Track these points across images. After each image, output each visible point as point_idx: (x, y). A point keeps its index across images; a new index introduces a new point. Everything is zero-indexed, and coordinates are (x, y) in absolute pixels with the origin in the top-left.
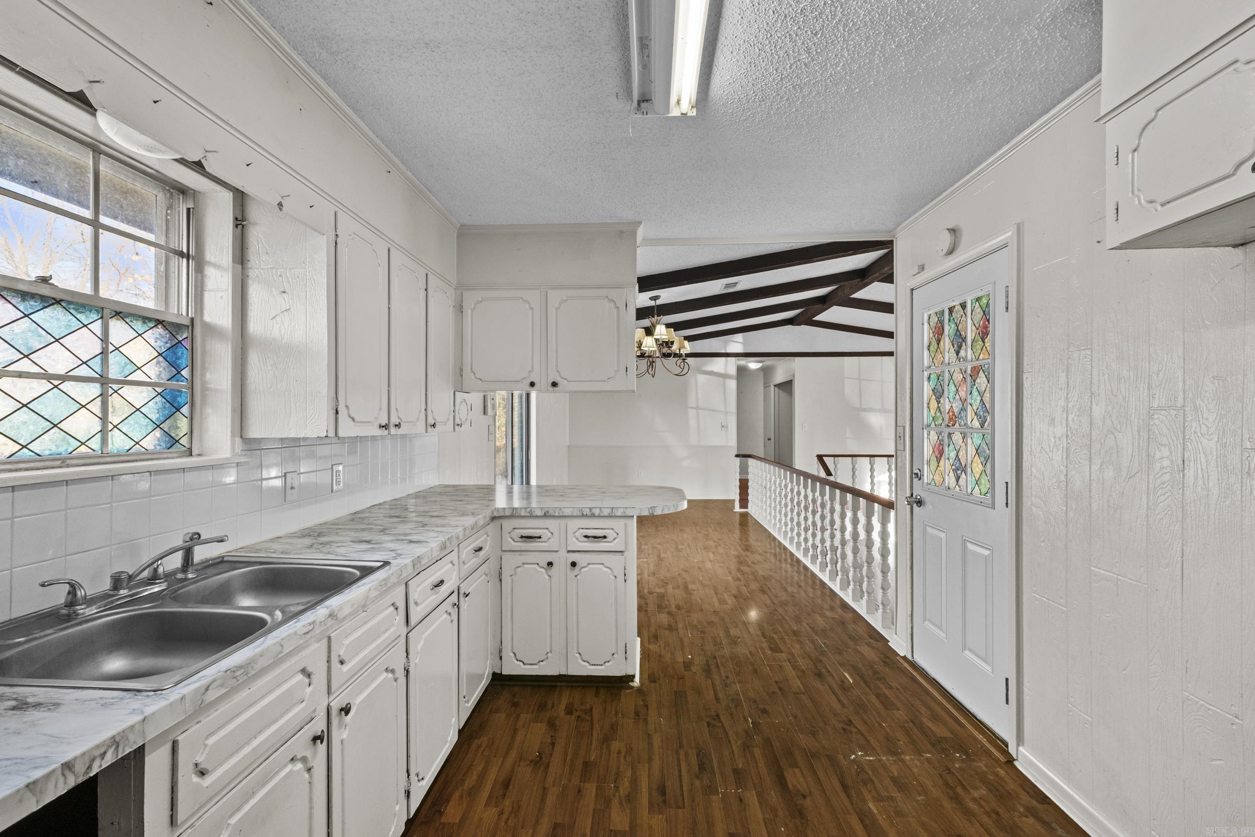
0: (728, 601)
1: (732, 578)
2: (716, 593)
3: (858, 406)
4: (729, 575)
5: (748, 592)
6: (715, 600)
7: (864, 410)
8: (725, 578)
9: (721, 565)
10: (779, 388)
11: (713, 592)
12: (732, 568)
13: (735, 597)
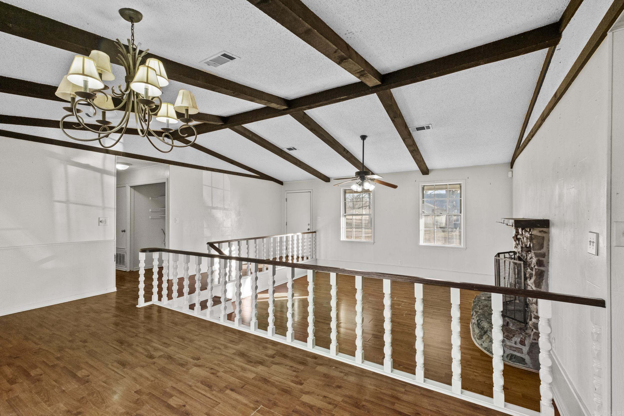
3: (211, 205)
7: (214, 208)
10: (135, 190)
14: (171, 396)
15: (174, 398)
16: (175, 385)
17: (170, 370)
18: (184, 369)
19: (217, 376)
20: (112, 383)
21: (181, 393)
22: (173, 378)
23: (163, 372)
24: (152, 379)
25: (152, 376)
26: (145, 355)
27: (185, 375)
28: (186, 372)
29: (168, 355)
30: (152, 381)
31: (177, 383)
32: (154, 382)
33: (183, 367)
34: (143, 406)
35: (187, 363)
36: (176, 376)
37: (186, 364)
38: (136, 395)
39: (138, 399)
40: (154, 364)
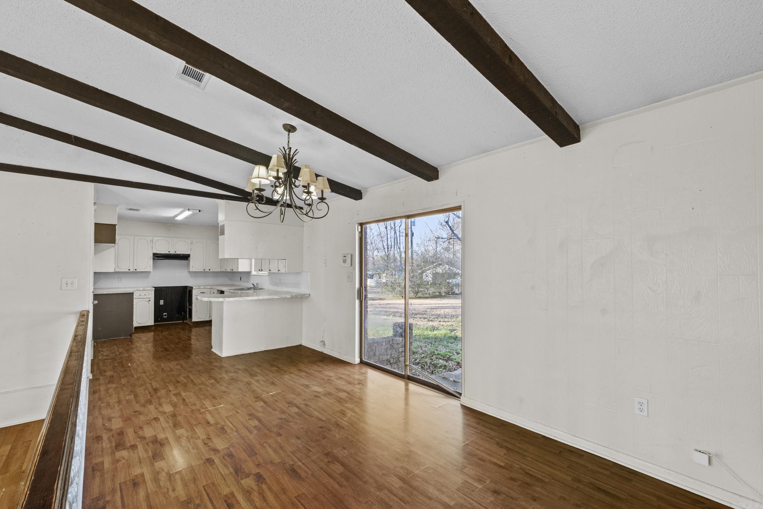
0: (183, 378)
1: (181, 395)
2: (192, 381)
4: (184, 397)
5: (168, 387)
6: (191, 377)
8: (188, 393)
9: (194, 408)
11: (195, 381)
12: (182, 407)
13: (178, 381)
14: (255, 427)
15: (254, 425)
16: (249, 434)
17: (245, 451)
18: (232, 449)
19: (208, 435)
20: (302, 448)
21: (247, 428)
22: (247, 441)
23: (253, 451)
24: (265, 445)
25: (265, 447)
26: (266, 483)
27: (234, 443)
28: (232, 446)
29: (238, 476)
30: (266, 442)
31: (246, 436)
32: (265, 441)
33: (231, 452)
34: (277, 424)
35: (223, 457)
36: (243, 443)
37: (225, 455)
38: (281, 433)
39: (280, 429)
40: (258, 465)
